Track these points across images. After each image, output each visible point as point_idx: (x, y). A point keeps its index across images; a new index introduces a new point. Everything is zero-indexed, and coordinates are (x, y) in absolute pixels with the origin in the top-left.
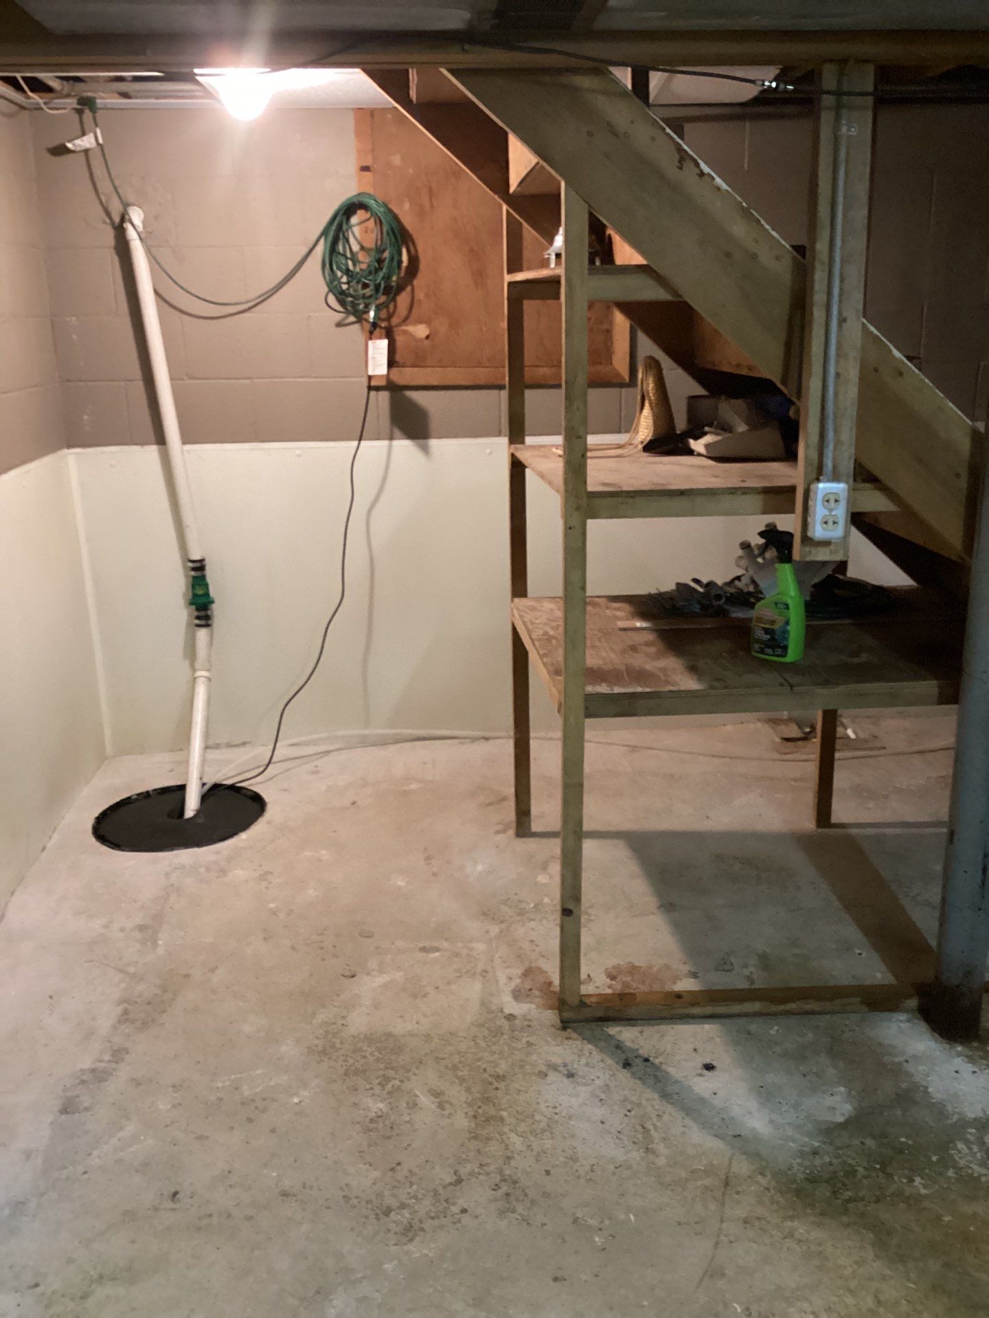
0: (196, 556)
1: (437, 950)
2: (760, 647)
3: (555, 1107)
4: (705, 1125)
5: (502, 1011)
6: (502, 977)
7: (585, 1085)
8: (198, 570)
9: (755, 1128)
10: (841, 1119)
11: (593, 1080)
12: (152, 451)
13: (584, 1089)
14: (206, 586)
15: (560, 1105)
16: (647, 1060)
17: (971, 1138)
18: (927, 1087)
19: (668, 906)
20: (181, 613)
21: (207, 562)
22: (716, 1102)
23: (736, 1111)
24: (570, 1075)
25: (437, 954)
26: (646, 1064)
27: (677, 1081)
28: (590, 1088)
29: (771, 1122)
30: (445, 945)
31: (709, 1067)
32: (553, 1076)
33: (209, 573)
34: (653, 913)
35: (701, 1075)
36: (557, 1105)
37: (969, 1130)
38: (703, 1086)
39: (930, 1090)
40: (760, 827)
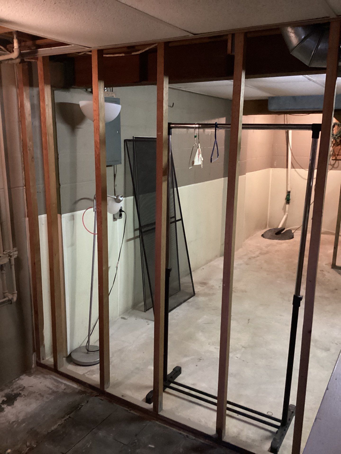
0: (289, 190)
8: (289, 193)
12: (286, 169)
14: (290, 196)
20: (284, 201)
21: (291, 192)
33: (291, 194)
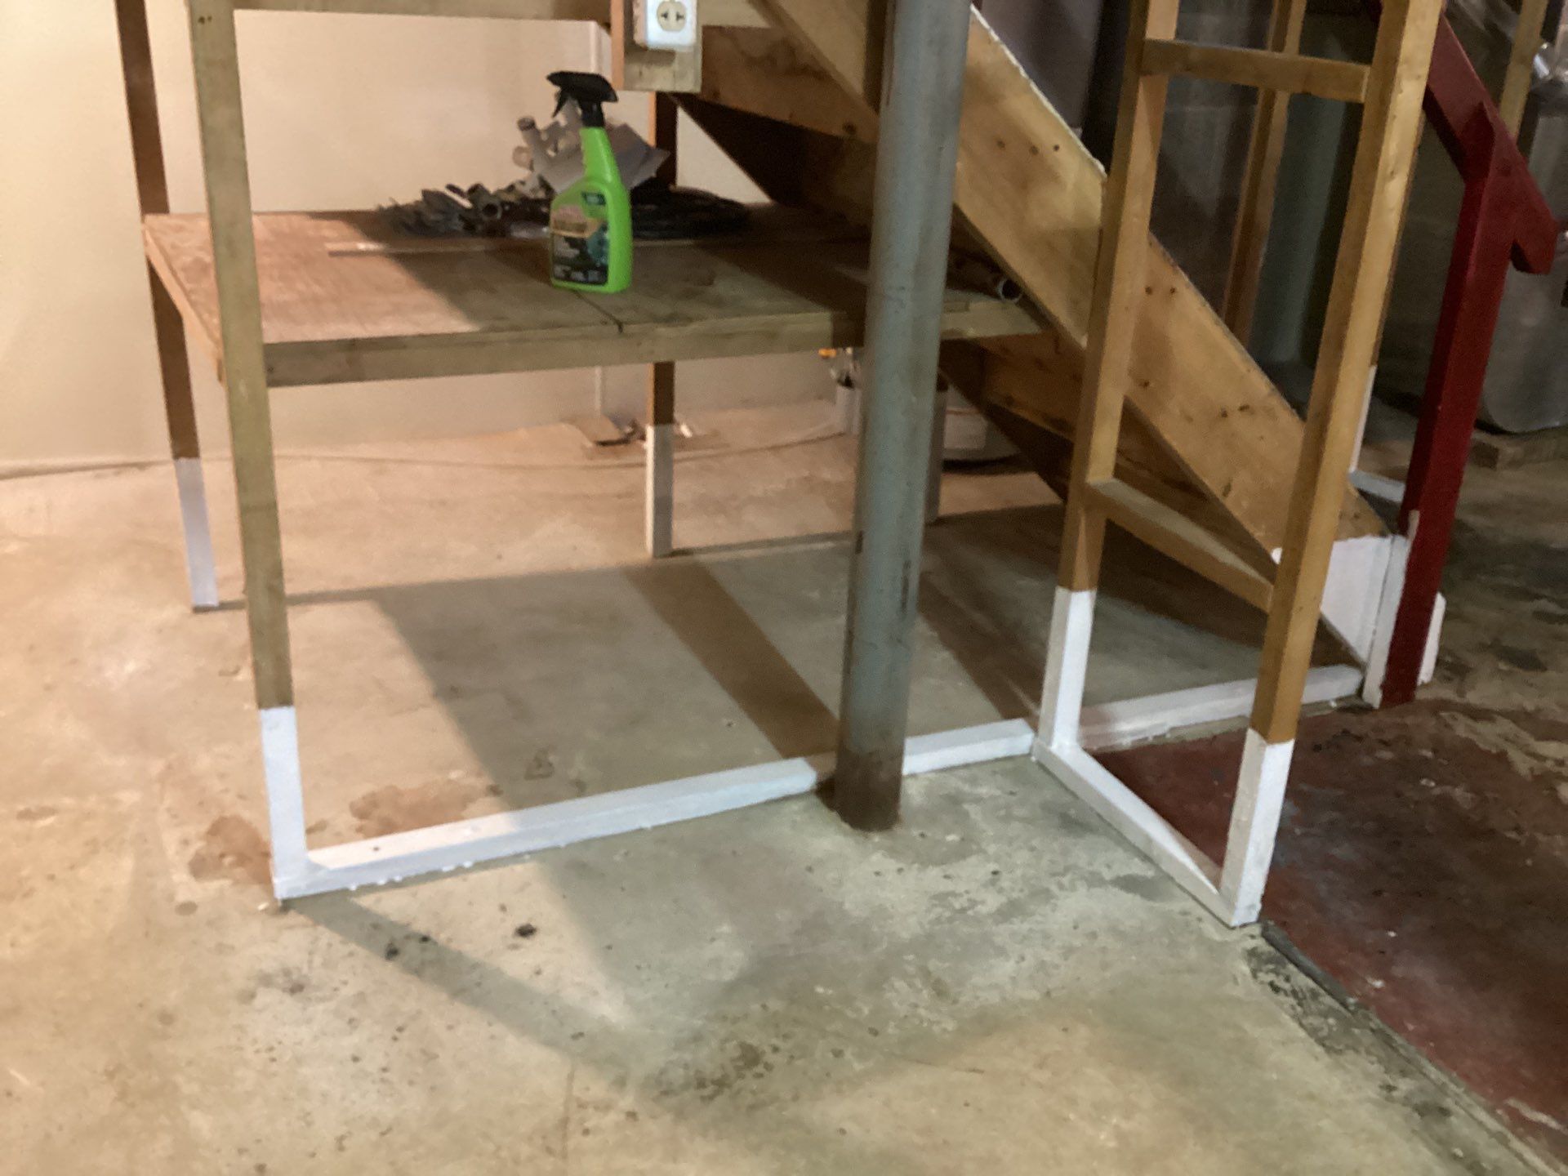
1: (52, 811)
2: (564, 271)
3: (271, 1049)
4: (526, 1028)
5: (171, 898)
6: (170, 840)
7: (322, 1000)
9: (603, 1017)
10: (728, 976)
11: (336, 989)
13: (321, 1007)
15: (280, 1043)
16: (425, 939)
17: (911, 969)
18: (842, 904)
19: (448, 693)
22: (541, 985)
23: (572, 996)
24: (296, 989)
25: (49, 821)
26: (425, 944)
27: (475, 966)
28: (332, 1005)
29: (628, 1001)
30: (68, 801)
31: (526, 932)
32: (264, 997)
34: (424, 706)
35: (515, 947)
36: (275, 1045)
37: (906, 957)
38: (518, 963)
39: (847, 906)
40: (576, 564)
